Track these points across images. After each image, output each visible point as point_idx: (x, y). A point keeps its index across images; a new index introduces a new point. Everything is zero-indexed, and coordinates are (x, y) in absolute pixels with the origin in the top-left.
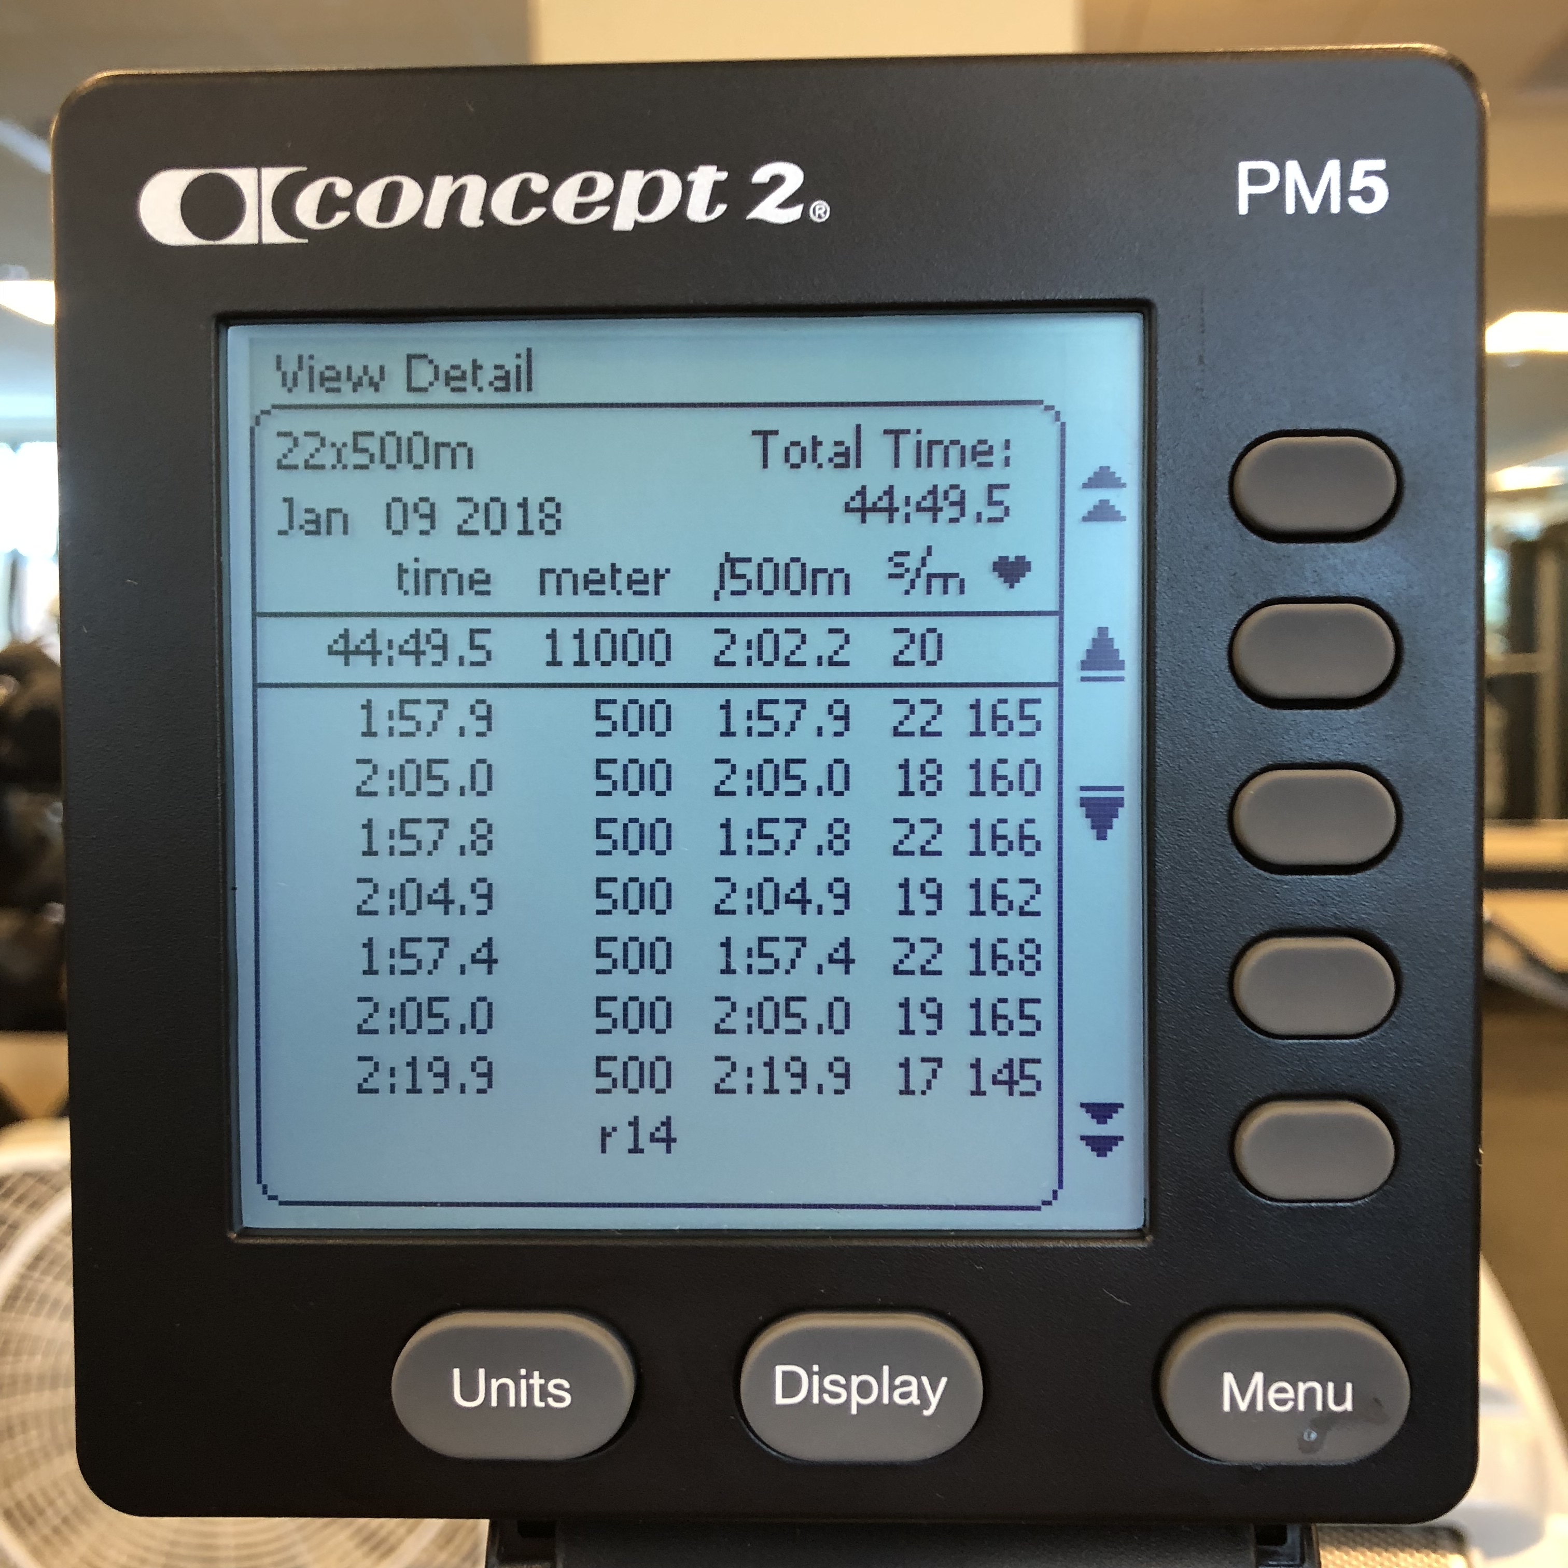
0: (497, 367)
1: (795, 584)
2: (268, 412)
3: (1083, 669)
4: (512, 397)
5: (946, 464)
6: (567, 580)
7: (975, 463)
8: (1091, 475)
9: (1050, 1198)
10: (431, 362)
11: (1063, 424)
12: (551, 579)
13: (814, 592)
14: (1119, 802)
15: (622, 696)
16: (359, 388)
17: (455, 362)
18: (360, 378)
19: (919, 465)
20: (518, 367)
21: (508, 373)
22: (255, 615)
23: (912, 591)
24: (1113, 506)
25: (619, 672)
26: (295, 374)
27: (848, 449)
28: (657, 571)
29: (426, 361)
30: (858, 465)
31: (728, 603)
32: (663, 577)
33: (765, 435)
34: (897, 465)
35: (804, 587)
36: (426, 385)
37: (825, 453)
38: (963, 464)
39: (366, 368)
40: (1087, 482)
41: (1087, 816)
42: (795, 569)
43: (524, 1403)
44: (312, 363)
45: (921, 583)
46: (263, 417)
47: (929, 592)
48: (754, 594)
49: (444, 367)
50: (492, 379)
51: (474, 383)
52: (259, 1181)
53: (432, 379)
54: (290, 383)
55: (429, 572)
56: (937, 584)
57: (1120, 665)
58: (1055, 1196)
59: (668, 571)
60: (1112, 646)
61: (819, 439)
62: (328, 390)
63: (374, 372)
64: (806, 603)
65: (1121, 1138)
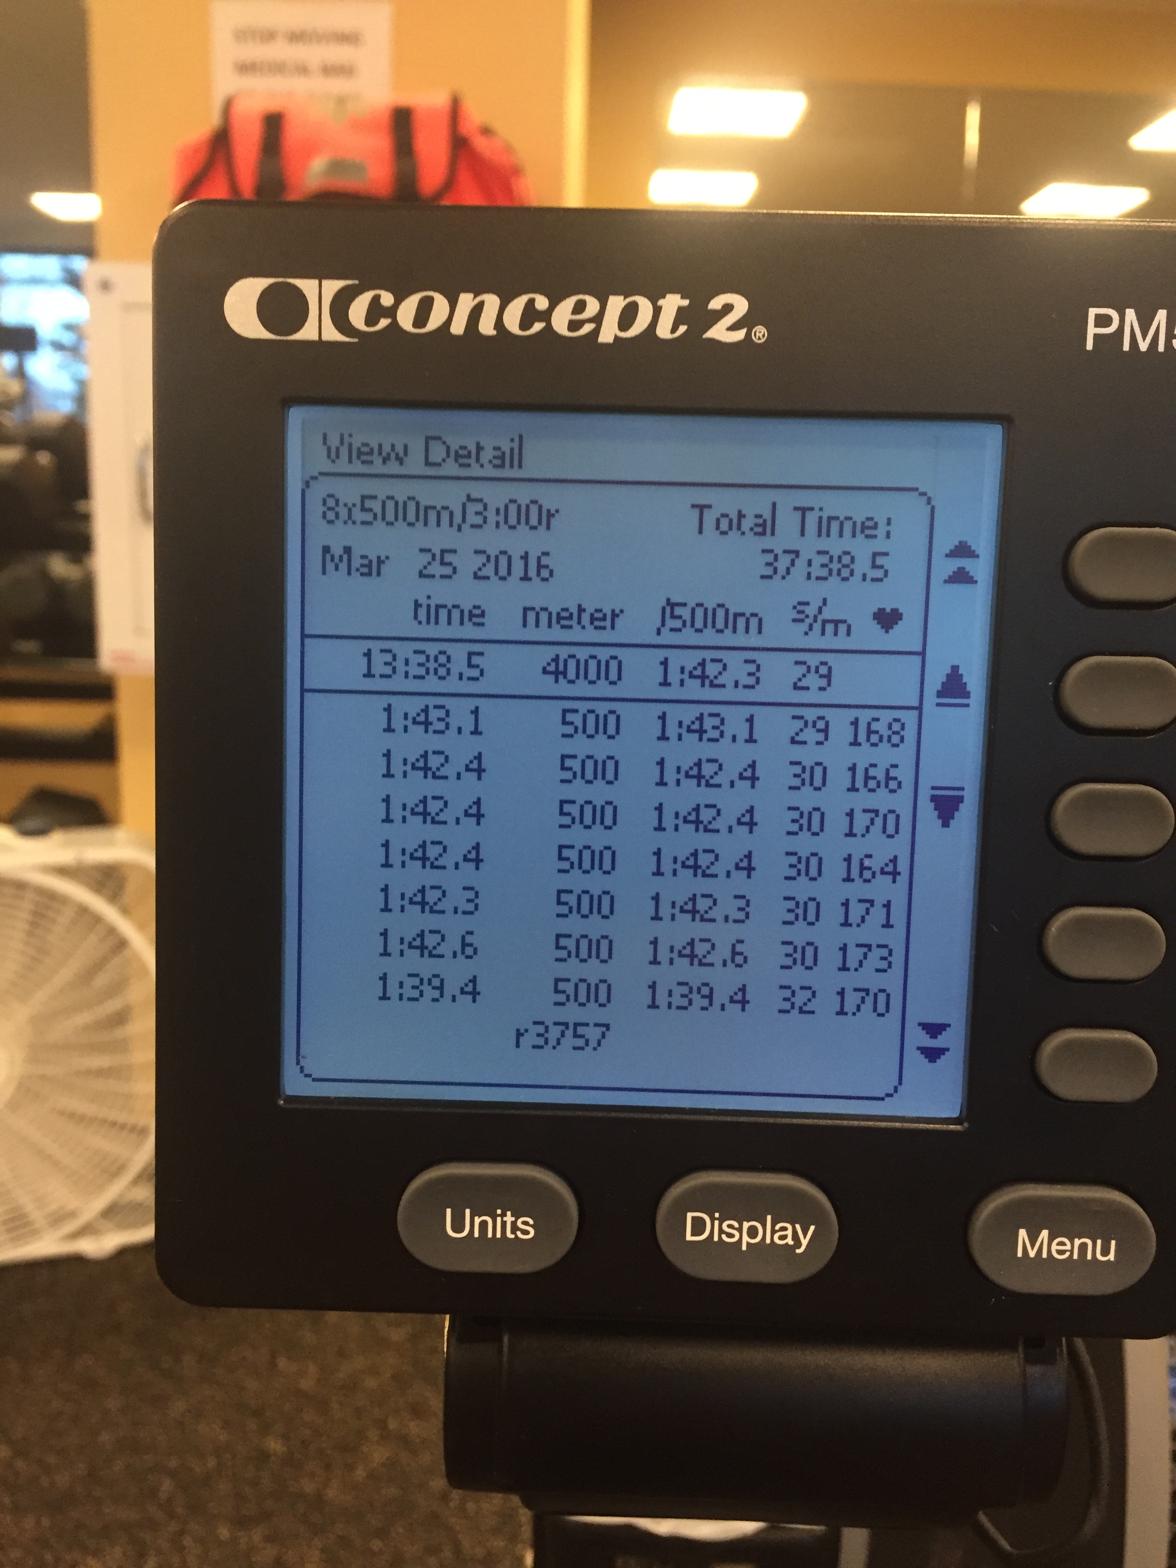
0: (497, 448)
1: (720, 624)
2: (314, 478)
3: (938, 696)
4: (507, 473)
5: (841, 535)
6: (544, 617)
7: (863, 535)
8: (952, 548)
9: (891, 1091)
10: (444, 443)
11: (933, 508)
12: (531, 616)
13: (735, 631)
14: (961, 799)
15: (583, 706)
16: (387, 462)
17: (463, 444)
18: (389, 454)
19: (820, 535)
20: (512, 450)
21: (504, 453)
22: (304, 636)
23: (810, 633)
24: (968, 573)
25: (582, 688)
26: (338, 449)
27: (765, 521)
28: (613, 611)
29: (439, 443)
30: (773, 534)
31: (667, 638)
32: (618, 616)
33: (702, 508)
34: (803, 534)
35: (726, 626)
36: (439, 460)
37: (746, 524)
38: (854, 536)
39: (393, 446)
40: (948, 552)
41: (935, 809)
42: (720, 613)
43: (499, 1235)
44: (352, 440)
45: (817, 627)
46: (312, 483)
47: (823, 633)
48: (688, 631)
49: (454, 447)
50: (491, 458)
51: (478, 460)
52: (298, 1063)
53: (444, 455)
54: (333, 455)
55: (438, 607)
56: (830, 628)
57: (967, 695)
58: (896, 1090)
59: (622, 611)
60: (962, 680)
61: (743, 512)
62: (363, 462)
63: (400, 449)
64: (727, 638)
65: (948, 1050)
